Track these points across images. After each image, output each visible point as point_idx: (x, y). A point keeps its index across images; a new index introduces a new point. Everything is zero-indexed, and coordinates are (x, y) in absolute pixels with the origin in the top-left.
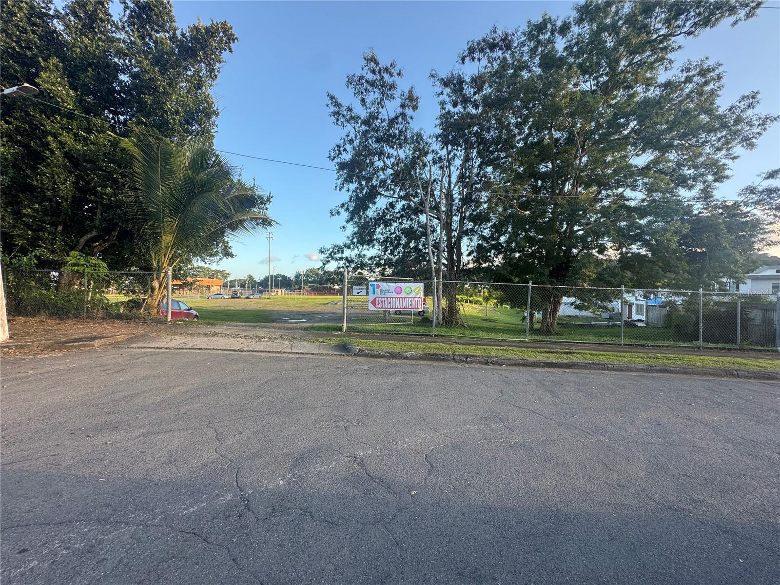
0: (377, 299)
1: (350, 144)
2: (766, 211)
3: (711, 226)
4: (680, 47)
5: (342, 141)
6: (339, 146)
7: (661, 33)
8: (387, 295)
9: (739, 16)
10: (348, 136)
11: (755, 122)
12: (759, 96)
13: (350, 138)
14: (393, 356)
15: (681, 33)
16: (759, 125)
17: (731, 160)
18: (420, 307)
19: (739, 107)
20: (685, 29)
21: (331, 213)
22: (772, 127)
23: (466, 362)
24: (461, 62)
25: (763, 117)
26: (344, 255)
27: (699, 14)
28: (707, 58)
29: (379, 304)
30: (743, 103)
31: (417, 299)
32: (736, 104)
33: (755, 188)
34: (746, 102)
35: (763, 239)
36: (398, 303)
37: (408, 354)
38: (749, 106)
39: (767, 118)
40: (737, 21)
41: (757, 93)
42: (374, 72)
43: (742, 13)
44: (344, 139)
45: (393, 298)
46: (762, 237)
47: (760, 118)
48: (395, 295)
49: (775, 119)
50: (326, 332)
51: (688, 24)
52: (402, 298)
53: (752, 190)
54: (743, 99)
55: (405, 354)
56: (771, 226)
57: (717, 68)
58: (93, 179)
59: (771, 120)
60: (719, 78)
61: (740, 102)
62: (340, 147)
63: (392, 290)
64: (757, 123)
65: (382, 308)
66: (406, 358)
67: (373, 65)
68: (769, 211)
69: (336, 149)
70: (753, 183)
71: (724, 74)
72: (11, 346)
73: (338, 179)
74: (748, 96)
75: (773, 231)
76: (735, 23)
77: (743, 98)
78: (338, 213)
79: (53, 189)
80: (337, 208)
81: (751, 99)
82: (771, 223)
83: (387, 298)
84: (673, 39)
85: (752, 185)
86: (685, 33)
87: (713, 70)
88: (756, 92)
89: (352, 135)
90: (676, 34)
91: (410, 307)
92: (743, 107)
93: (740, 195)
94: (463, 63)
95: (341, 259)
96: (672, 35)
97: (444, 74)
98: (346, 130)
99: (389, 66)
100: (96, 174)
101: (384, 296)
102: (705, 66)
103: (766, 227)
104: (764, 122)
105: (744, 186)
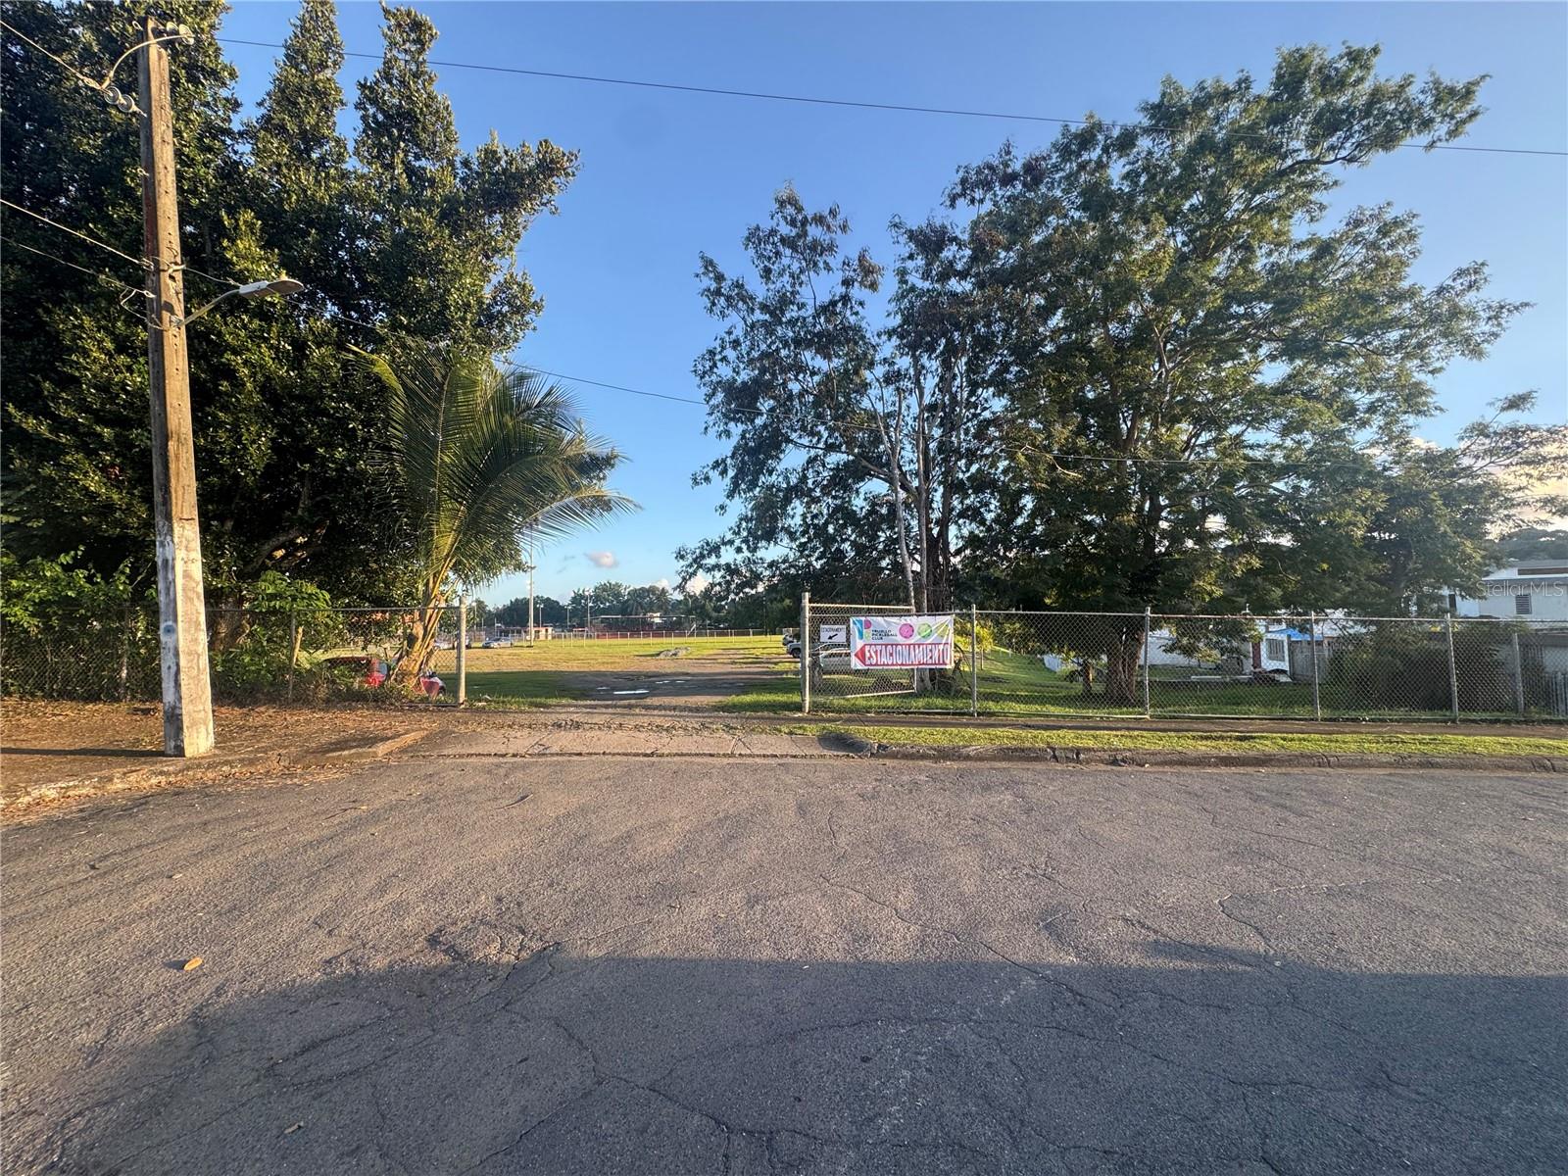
0: (867, 648)
1: (735, 348)
2: (1513, 468)
3: (1417, 494)
4: (1335, 183)
5: (719, 341)
6: (712, 353)
7: (1300, 158)
8: (886, 640)
9: (1437, 134)
10: (730, 333)
11: (1482, 313)
12: (1485, 270)
13: (733, 337)
14: (943, 754)
15: (1336, 159)
16: (1489, 318)
17: (1430, 375)
18: (948, 662)
19: (1452, 288)
20: (1343, 153)
21: (695, 479)
22: (1510, 321)
23: (1078, 761)
24: (948, 203)
25: (1494, 304)
26: (723, 561)
27: (1367, 128)
28: (1388, 204)
29: (871, 657)
30: (1459, 281)
31: (941, 647)
32: (1447, 282)
33: (1486, 427)
34: (1466, 280)
35: (1508, 517)
36: (906, 653)
37: (971, 751)
38: (1470, 287)
39: (1502, 307)
40: (1434, 142)
41: (1483, 264)
42: (793, 223)
43: (1441, 128)
44: (722, 340)
45: (897, 645)
46: (1506, 512)
47: (1490, 307)
48: (900, 639)
49: (1516, 308)
50: (772, 714)
51: (1348, 145)
52: (914, 645)
53: (1481, 430)
54: (1459, 274)
55: (964, 751)
56: (1520, 494)
57: (1411, 222)
58: (311, 431)
59: (1509, 310)
60: (1412, 237)
61: (1454, 280)
62: (715, 354)
63: (895, 631)
64: (1484, 315)
65: (876, 665)
66: (968, 758)
67: (790, 210)
68: (1518, 467)
69: (707, 357)
70: (1482, 416)
71: (1419, 230)
72: (233, 762)
73: (711, 414)
74: (1468, 269)
75: (1525, 503)
76: (1432, 145)
77: (1461, 273)
78: (707, 479)
79: (234, 451)
80: (705, 470)
81: (1473, 275)
82: (1520, 489)
83: (886, 645)
84: (1323, 168)
85: (1480, 420)
86: (1344, 158)
87: (1403, 224)
88: (1479, 262)
89: (739, 332)
90: (1327, 160)
91: (930, 662)
92: (1459, 288)
93: (1462, 438)
94: (953, 205)
95: (717, 567)
96: (1318, 161)
97: (916, 221)
98: (727, 324)
99: (826, 213)
100: (316, 423)
101: (880, 642)
102: (1388, 217)
103: (1514, 495)
104: (1497, 313)
105: (1467, 424)
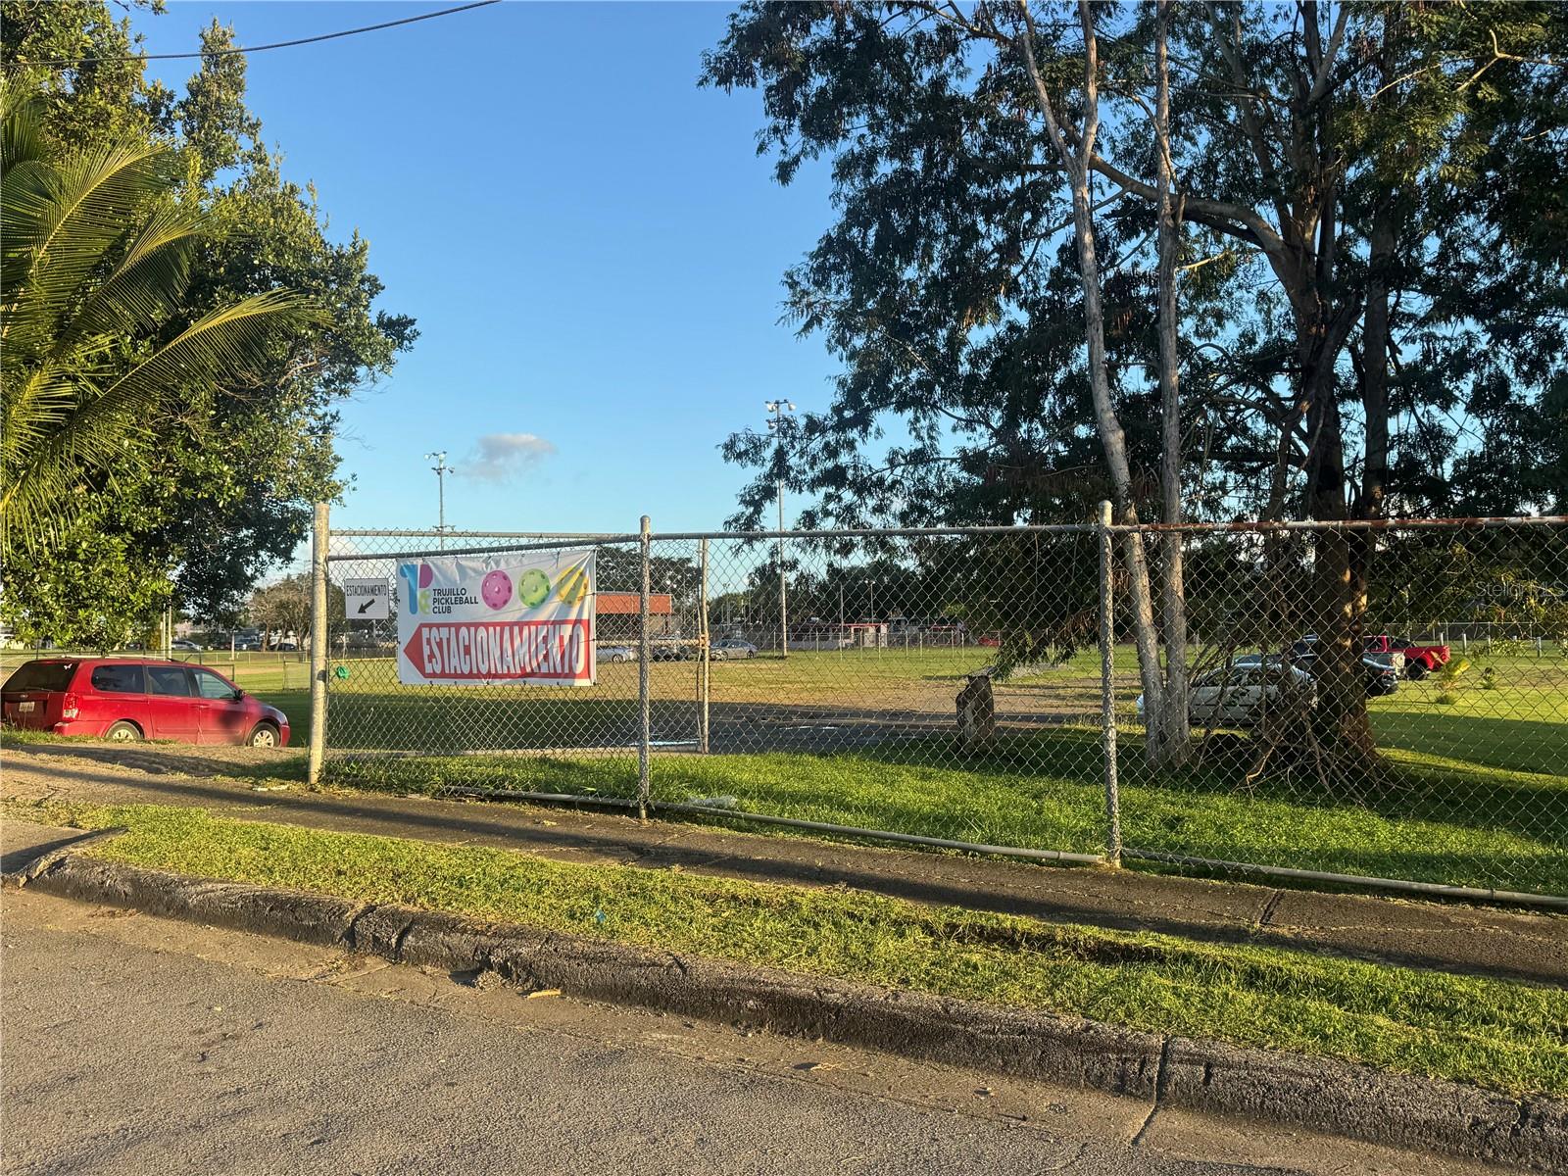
0: (425, 632)
8: (460, 613)
18: (581, 668)
29: (432, 656)
31: (568, 630)
45: (477, 625)
48: (482, 611)
52: (511, 625)
63: (475, 590)
65: (442, 674)
83: (458, 626)
91: (544, 668)
101: (447, 618)
